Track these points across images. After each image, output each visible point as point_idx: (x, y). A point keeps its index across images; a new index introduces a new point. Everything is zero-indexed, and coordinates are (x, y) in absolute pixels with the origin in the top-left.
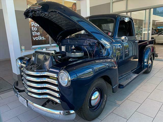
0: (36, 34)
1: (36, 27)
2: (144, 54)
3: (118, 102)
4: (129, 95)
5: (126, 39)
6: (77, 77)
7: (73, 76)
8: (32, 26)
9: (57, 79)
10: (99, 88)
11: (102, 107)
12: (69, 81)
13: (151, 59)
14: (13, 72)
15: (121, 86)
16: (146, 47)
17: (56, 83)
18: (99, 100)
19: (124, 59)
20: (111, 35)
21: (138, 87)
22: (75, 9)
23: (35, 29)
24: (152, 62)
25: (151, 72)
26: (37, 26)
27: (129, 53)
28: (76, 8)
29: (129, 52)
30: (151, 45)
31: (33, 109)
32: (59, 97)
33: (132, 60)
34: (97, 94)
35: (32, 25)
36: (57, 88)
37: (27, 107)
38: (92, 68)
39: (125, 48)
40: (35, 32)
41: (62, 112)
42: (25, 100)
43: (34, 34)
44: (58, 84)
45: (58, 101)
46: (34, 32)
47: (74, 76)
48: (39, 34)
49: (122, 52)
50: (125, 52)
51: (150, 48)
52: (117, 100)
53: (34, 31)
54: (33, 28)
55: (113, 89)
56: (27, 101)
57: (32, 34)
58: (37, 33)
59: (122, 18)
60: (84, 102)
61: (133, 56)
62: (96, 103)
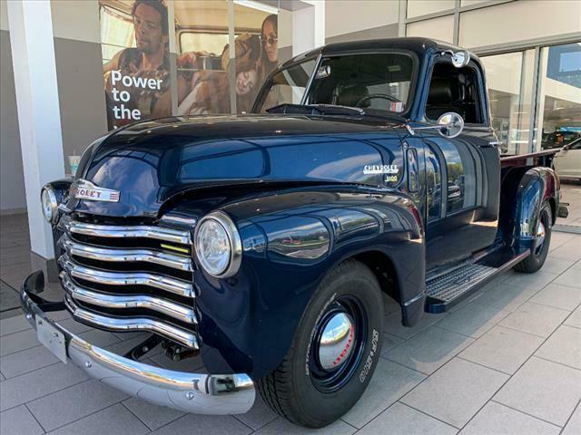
0: (126, 113)
1: (126, 89)
2: (520, 197)
3: (419, 365)
4: (464, 343)
5: (459, 127)
6: (268, 243)
7: (252, 238)
8: (114, 83)
9: (190, 251)
10: (352, 301)
11: (362, 377)
12: (236, 256)
13: (544, 222)
14: (33, 250)
15: (433, 306)
16: (527, 173)
17: (185, 268)
18: (351, 346)
19: (443, 216)
20: (400, 111)
21: (496, 316)
22: (272, 36)
23: (125, 96)
24: (548, 232)
25: (541, 269)
26: (131, 84)
27: (465, 197)
28: (277, 34)
29: (462, 195)
30: (544, 169)
31: (90, 366)
32: (196, 321)
33: (472, 223)
34: (344, 324)
35: (114, 79)
36: (186, 286)
37: (65, 362)
38: (324, 220)
39: (451, 174)
40: (122, 106)
41: (202, 379)
42: (59, 333)
43: (120, 113)
44: (192, 270)
45: (188, 339)
46: (119, 107)
47: (254, 240)
48: (139, 114)
49: (439, 190)
50: (449, 193)
51: (539, 179)
52: (417, 359)
53: (118, 104)
54: (115, 92)
55: (404, 308)
56: (68, 338)
57: (110, 114)
58: (131, 111)
59: (443, 54)
60: (292, 346)
61: (476, 208)
62: (338, 359)
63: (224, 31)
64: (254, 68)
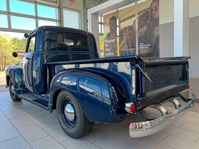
0: (108, 50)
8: (105, 43)
23: (107, 46)
26: (109, 42)
43: (106, 50)
48: (110, 50)
63: (134, 15)
64: (146, 25)
